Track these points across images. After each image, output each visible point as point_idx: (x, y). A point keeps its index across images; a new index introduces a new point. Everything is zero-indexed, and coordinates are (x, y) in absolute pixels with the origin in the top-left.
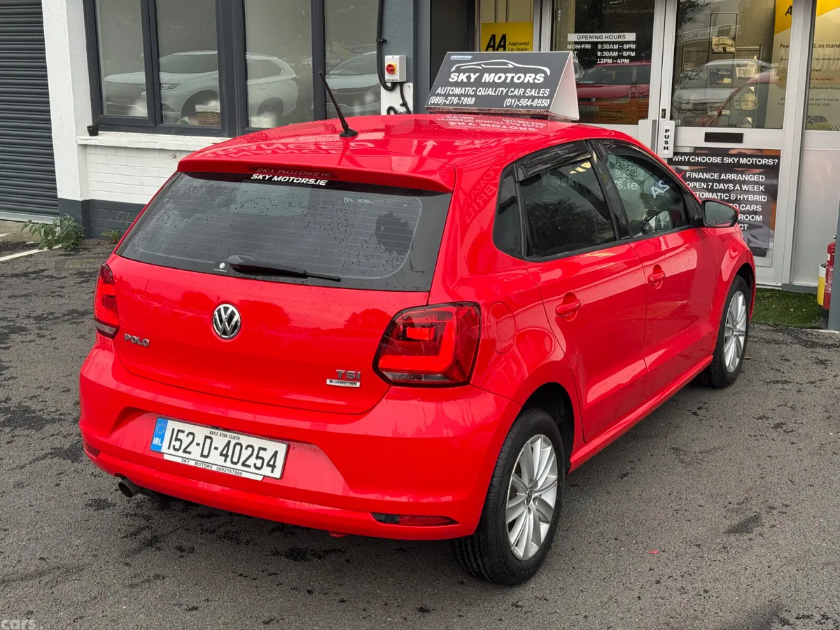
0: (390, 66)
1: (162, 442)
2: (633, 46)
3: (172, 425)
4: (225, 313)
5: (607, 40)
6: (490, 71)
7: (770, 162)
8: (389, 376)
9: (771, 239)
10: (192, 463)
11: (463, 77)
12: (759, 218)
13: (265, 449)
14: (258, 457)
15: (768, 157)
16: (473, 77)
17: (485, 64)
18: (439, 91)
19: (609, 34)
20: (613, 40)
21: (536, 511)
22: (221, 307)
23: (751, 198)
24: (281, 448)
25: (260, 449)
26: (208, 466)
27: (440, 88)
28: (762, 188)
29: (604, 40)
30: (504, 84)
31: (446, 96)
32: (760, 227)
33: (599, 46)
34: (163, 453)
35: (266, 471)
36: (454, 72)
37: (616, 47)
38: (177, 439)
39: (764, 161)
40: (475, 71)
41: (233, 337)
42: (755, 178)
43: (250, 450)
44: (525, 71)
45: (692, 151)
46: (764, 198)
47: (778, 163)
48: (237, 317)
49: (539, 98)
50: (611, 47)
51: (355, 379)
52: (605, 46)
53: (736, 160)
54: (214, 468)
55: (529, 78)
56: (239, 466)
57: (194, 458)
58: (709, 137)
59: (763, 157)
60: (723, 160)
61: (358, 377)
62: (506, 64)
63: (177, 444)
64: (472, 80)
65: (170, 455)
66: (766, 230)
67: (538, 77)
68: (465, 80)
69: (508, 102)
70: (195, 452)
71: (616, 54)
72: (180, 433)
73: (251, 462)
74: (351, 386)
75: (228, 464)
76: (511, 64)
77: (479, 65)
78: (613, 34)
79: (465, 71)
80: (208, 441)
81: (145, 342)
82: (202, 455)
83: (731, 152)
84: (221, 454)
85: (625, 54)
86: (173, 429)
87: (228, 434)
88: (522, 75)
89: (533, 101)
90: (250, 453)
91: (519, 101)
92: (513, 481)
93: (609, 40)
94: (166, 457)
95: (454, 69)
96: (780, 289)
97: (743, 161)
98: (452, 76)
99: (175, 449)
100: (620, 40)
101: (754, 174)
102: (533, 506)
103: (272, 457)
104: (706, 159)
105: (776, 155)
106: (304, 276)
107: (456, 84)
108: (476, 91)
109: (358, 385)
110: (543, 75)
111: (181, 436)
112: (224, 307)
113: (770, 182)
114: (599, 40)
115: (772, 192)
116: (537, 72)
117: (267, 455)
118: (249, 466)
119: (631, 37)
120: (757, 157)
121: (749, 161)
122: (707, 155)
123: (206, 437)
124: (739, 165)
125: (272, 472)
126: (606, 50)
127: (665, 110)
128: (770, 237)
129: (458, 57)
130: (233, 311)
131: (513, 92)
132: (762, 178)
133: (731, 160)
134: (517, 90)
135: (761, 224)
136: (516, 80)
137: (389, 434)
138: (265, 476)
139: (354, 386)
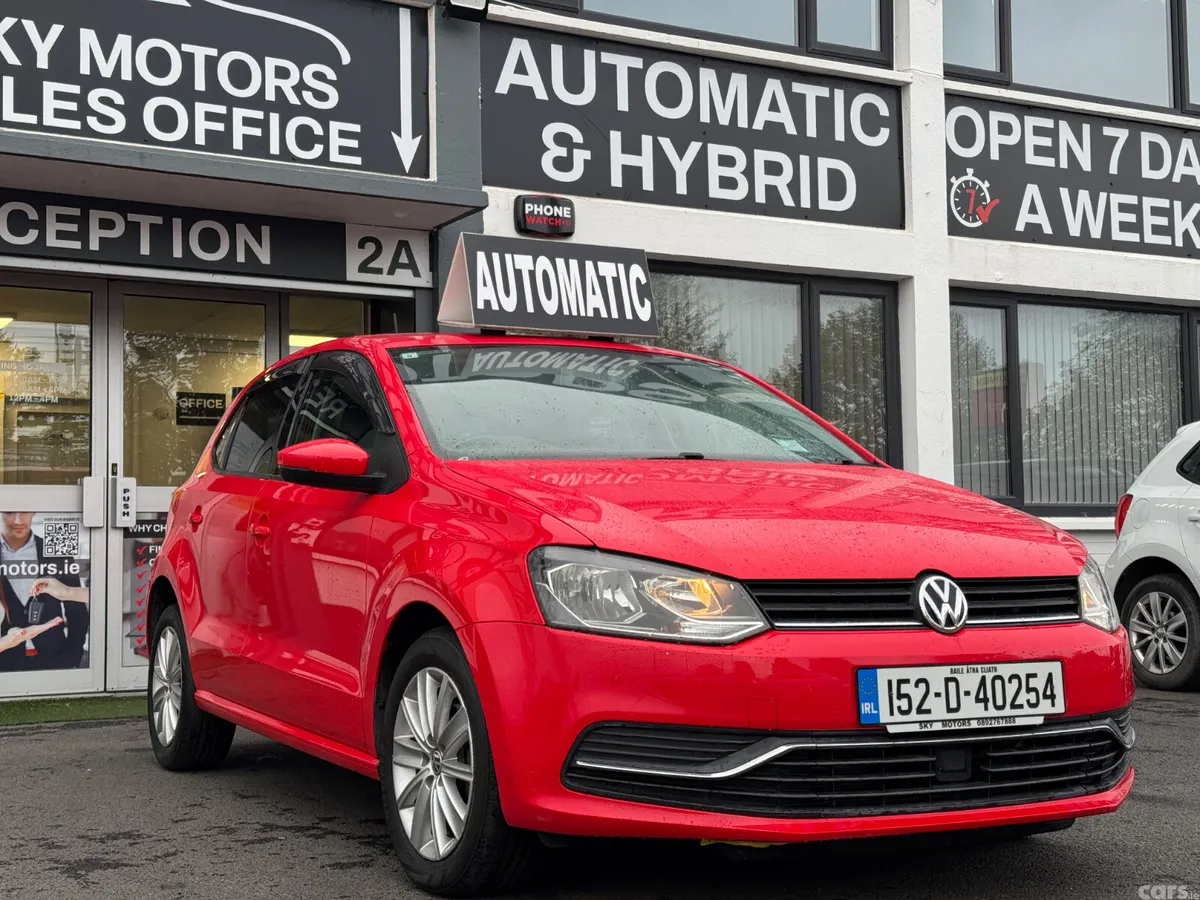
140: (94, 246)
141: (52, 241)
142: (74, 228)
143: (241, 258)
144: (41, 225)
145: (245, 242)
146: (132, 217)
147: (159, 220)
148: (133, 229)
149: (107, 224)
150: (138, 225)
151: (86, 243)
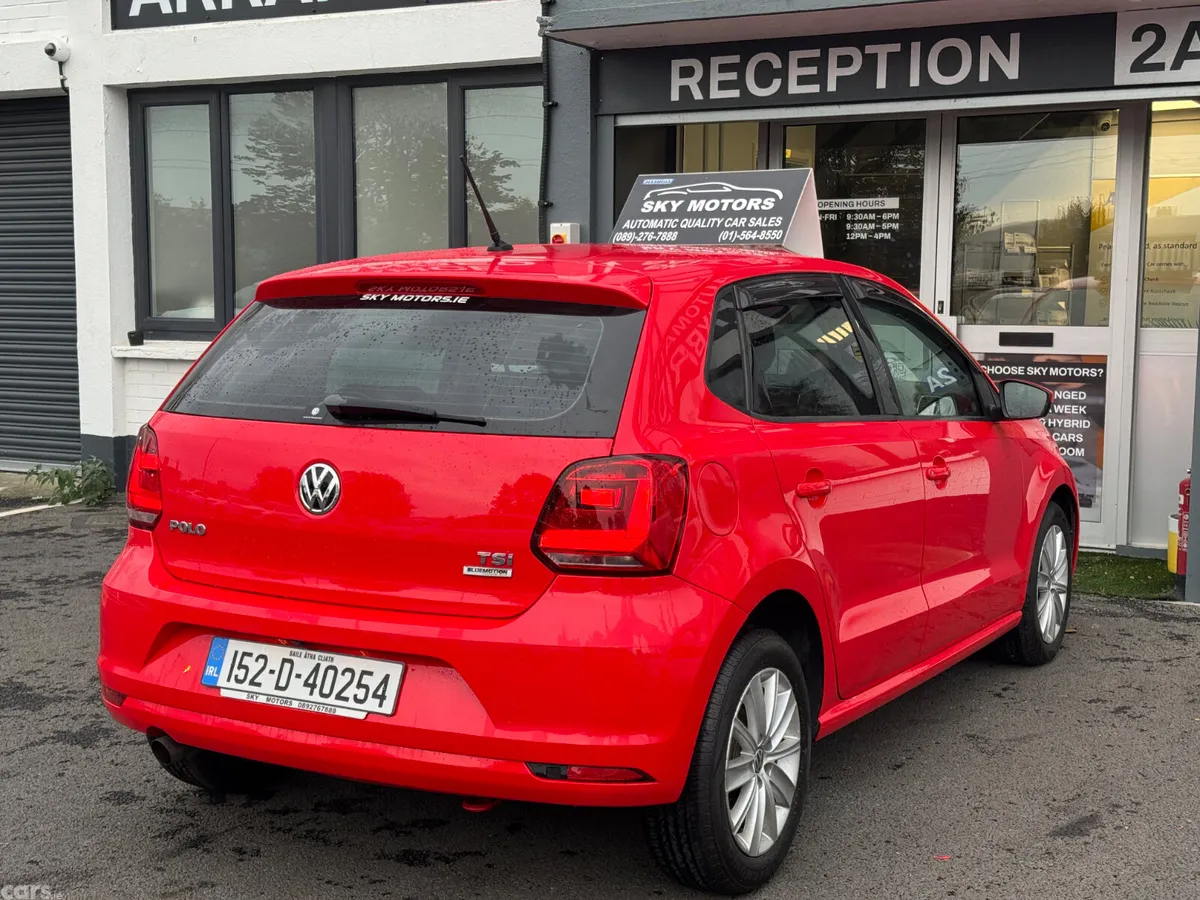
0: (557, 237)
1: (218, 672)
2: (896, 216)
3: (235, 646)
4: (318, 475)
5: (859, 208)
6: (698, 197)
7: (1093, 372)
8: (555, 559)
9: (1098, 482)
10: (262, 699)
11: (661, 206)
12: (1080, 452)
13: (370, 674)
14: (360, 685)
15: (1090, 366)
16: (675, 206)
17: (691, 188)
18: (627, 225)
19: (862, 200)
20: (868, 208)
21: (769, 783)
22: (313, 468)
23: (1068, 423)
24: (395, 670)
25: (364, 673)
26: (286, 702)
27: (628, 222)
28: (1082, 409)
29: (855, 208)
30: (718, 213)
31: (637, 231)
32: (1080, 464)
33: (849, 217)
34: (219, 688)
35: (372, 705)
36: (648, 199)
37: (872, 217)
38: (241, 666)
39: (1085, 372)
40: (677, 198)
41: (329, 510)
42: (1072, 395)
43: (348, 675)
44: (748, 196)
45: (982, 359)
46: (1085, 424)
47: (1104, 374)
48: (335, 481)
49: (767, 229)
50: (866, 216)
51: (505, 566)
52: (858, 217)
53: (1044, 372)
54: (295, 705)
55: (754, 204)
56: (332, 700)
57: (265, 692)
58: (1005, 339)
59: (1082, 366)
60: (1026, 371)
61: (510, 563)
62: (721, 187)
63: (241, 674)
64: (674, 210)
65: (230, 690)
66: (1090, 468)
67: (766, 202)
68: (664, 210)
69: (724, 236)
70: (268, 683)
71: (872, 226)
72: (246, 658)
73: (349, 693)
74: (498, 575)
75: (316, 697)
76: (728, 188)
77: (684, 190)
78: (867, 200)
79: (663, 198)
80: (287, 666)
81: (200, 528)
82: (278, 687)
83: (1037, 359)
84: (306, 684)
85: (885, 226)
86: (236, 653)
87: (317, 654)
88: (744, 201)
89: (759, 233)
90: (349, 680)
91: (739, 233)
92: (735, 728)
93: (863, 208)
94: (224, 693)
95: (648, 196)
96: (1114, 552)
97: (1054, 372)
98: (646, 205)
99: (238, 681)
100: (877, 207)
101: (1071, 390)
102: (765, 775)
103: (381, 684)
104: (1003, 370)
105: (1100, 362)
106: (433, 419)
107: (652, 215)
108: (679, 223)
109: (509, 573)
110: (773, 200)
111: (247, 661)
112: (317, 468)
113: (1093, 400)
114: (848, 208)
115: (1097, 415)
116: (764, 195)
117: (373, 682)
118: (346, 699)
119: (893, 203)
120: (1074, 365)
121: (1063, 372)
122: (1003, 364)
123: (285, 661)
124: (1048, 377)
125: (381, 705)
126: (859, 221)
127: (943, 302)
128: (1097, 478)
129: (654, 181)
130: (329, 473)
131: (731, 222)
132: (1082, 395)
133: (1037, 371)
134: (737, 220)
135: (1083, 460)
136: (735, 207)
137: (553, 642)
138: (369, 713)
139: (503, 575)
140: (832, 87)
141: (794, 88)
142: (813, 71)
143: (984, 76)
144: (783, 74)
145: (990, 56)
146: (869, 49)
147: (896, 48)
148: (870, 62)
149: (845, 62)
150: (875, 56)
151: (824, 86)
